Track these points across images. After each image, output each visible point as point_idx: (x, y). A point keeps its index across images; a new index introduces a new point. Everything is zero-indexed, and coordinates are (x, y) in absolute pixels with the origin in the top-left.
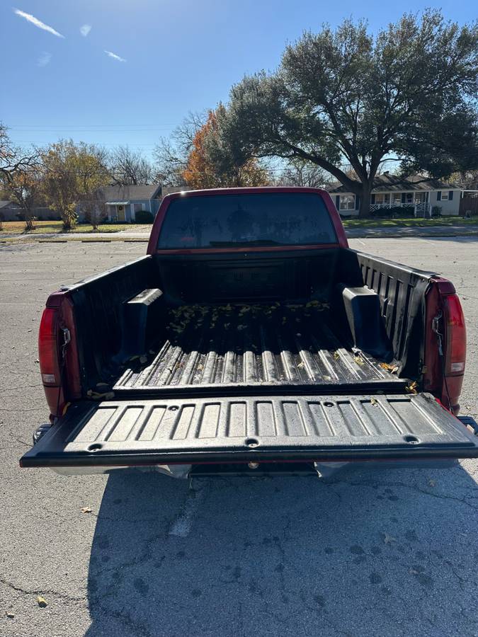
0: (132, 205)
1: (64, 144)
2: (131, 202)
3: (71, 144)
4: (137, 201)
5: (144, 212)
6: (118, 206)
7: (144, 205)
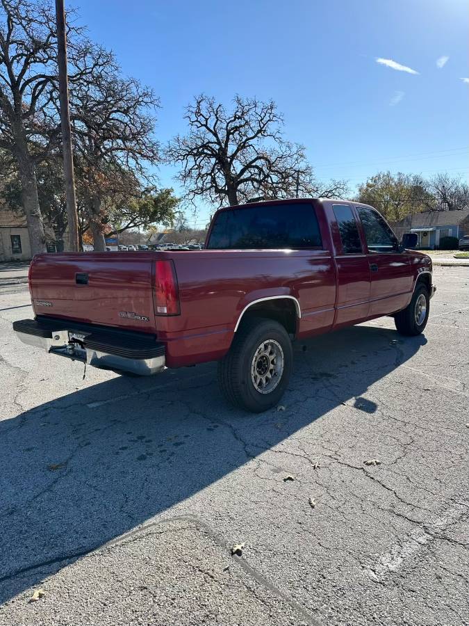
0: (438, 231)
1: (382, 176)
2: (437, 228)
3: (388, 175)
4: (444, 227)
5: (450, 238)
6: (422, 232)
7: (450, 230)
